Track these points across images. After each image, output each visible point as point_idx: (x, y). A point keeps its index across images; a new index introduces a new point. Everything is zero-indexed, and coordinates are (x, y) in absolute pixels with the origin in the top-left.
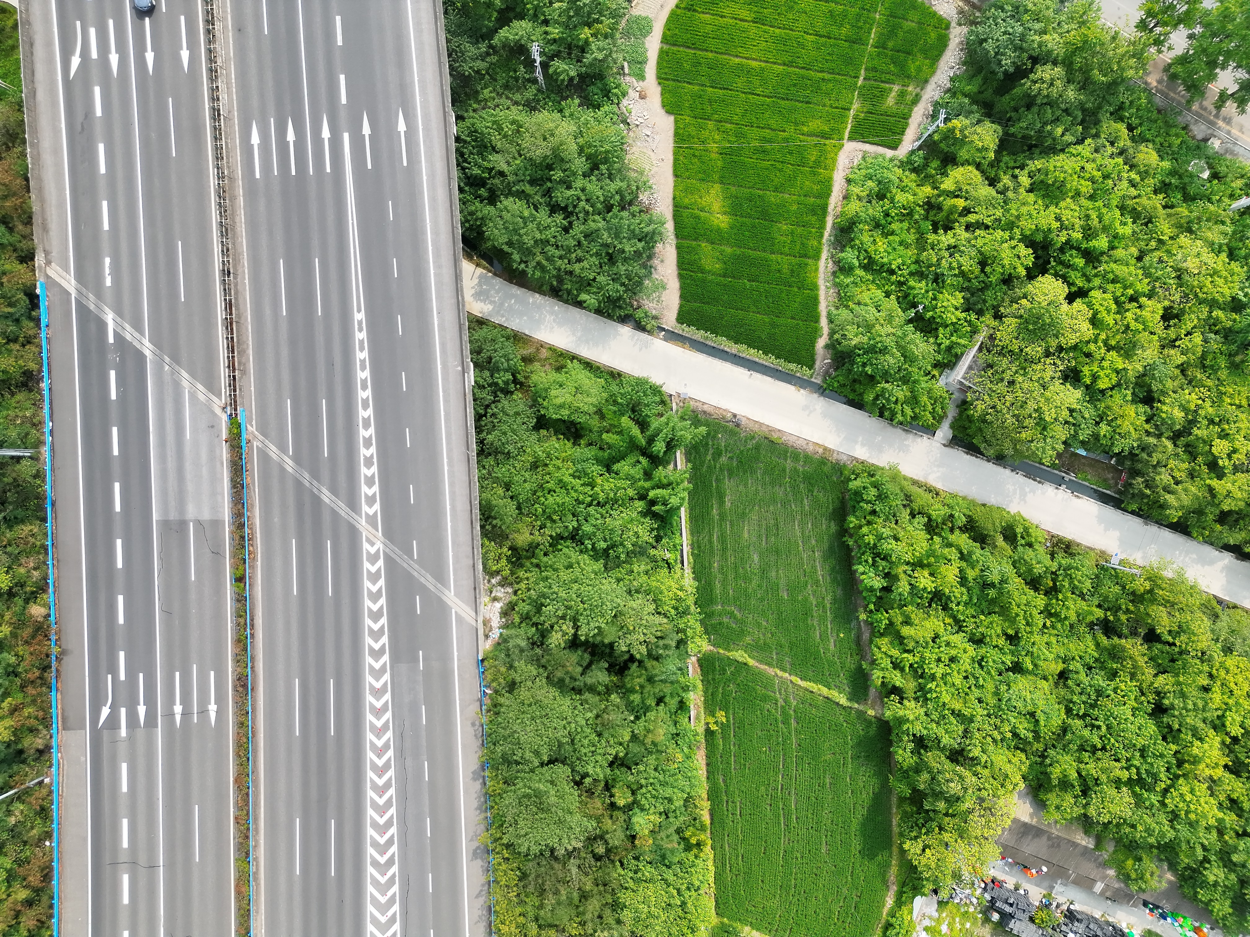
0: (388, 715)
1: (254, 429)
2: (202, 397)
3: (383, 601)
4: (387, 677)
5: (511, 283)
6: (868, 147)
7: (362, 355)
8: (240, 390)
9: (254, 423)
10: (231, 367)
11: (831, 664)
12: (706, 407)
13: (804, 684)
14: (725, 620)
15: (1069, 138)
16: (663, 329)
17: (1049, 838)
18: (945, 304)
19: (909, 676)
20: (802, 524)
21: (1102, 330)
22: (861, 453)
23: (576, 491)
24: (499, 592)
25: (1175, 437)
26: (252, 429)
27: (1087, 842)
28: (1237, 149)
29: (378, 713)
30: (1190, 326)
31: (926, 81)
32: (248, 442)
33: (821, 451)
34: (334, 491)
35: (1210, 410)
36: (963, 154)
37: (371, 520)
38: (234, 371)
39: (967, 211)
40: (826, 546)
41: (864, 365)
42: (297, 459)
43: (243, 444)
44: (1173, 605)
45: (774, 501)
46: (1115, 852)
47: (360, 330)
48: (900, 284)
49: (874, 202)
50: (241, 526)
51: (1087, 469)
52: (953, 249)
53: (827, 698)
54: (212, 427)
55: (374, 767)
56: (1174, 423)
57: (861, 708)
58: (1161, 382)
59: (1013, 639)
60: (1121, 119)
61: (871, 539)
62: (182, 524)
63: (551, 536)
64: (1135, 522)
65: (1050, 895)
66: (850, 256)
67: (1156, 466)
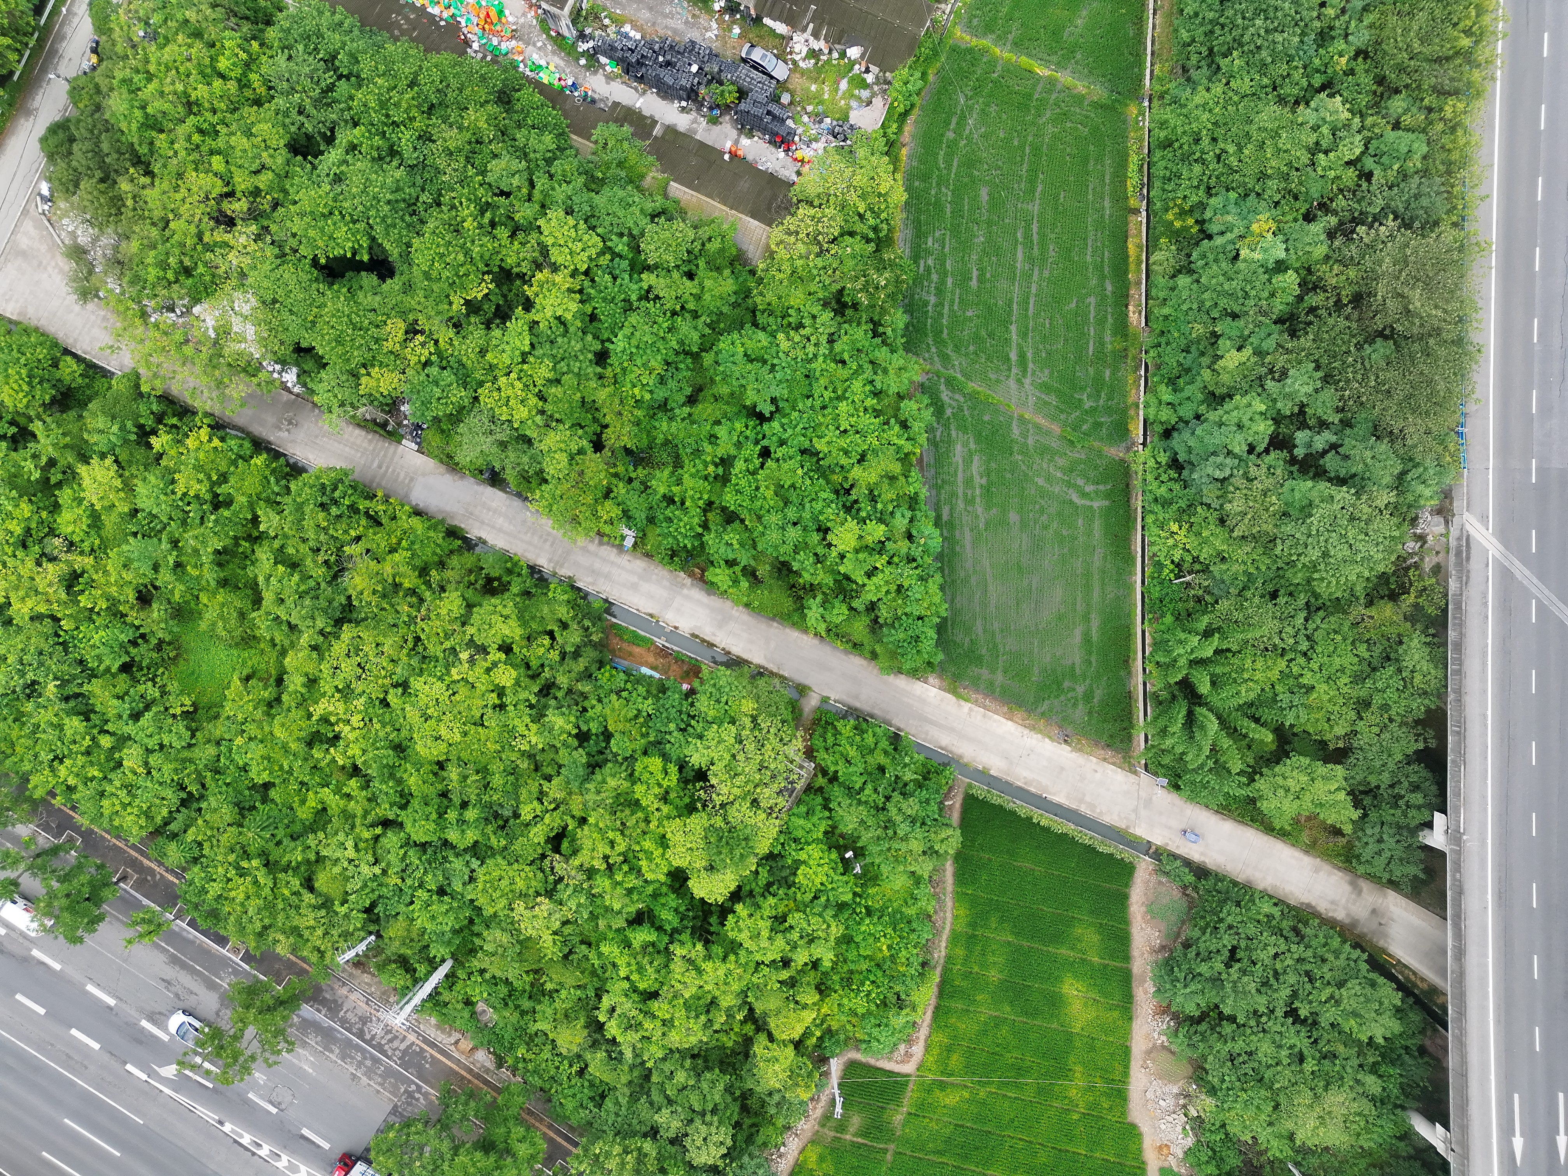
6: (888, 1065)
12: (1101, 754)
14: (1090, 487)
15: (667, 1067)
16: (1151, 855)
21: (653, 832)
25: (550, 688)
30: (537, 829)
31: (812, 1141)
33: (961, 692)
36: (790, 1054)
40: (963, 572)
56: (559, 707)
58: (575, 761)
64: (583, 583)
67: (576, 655)
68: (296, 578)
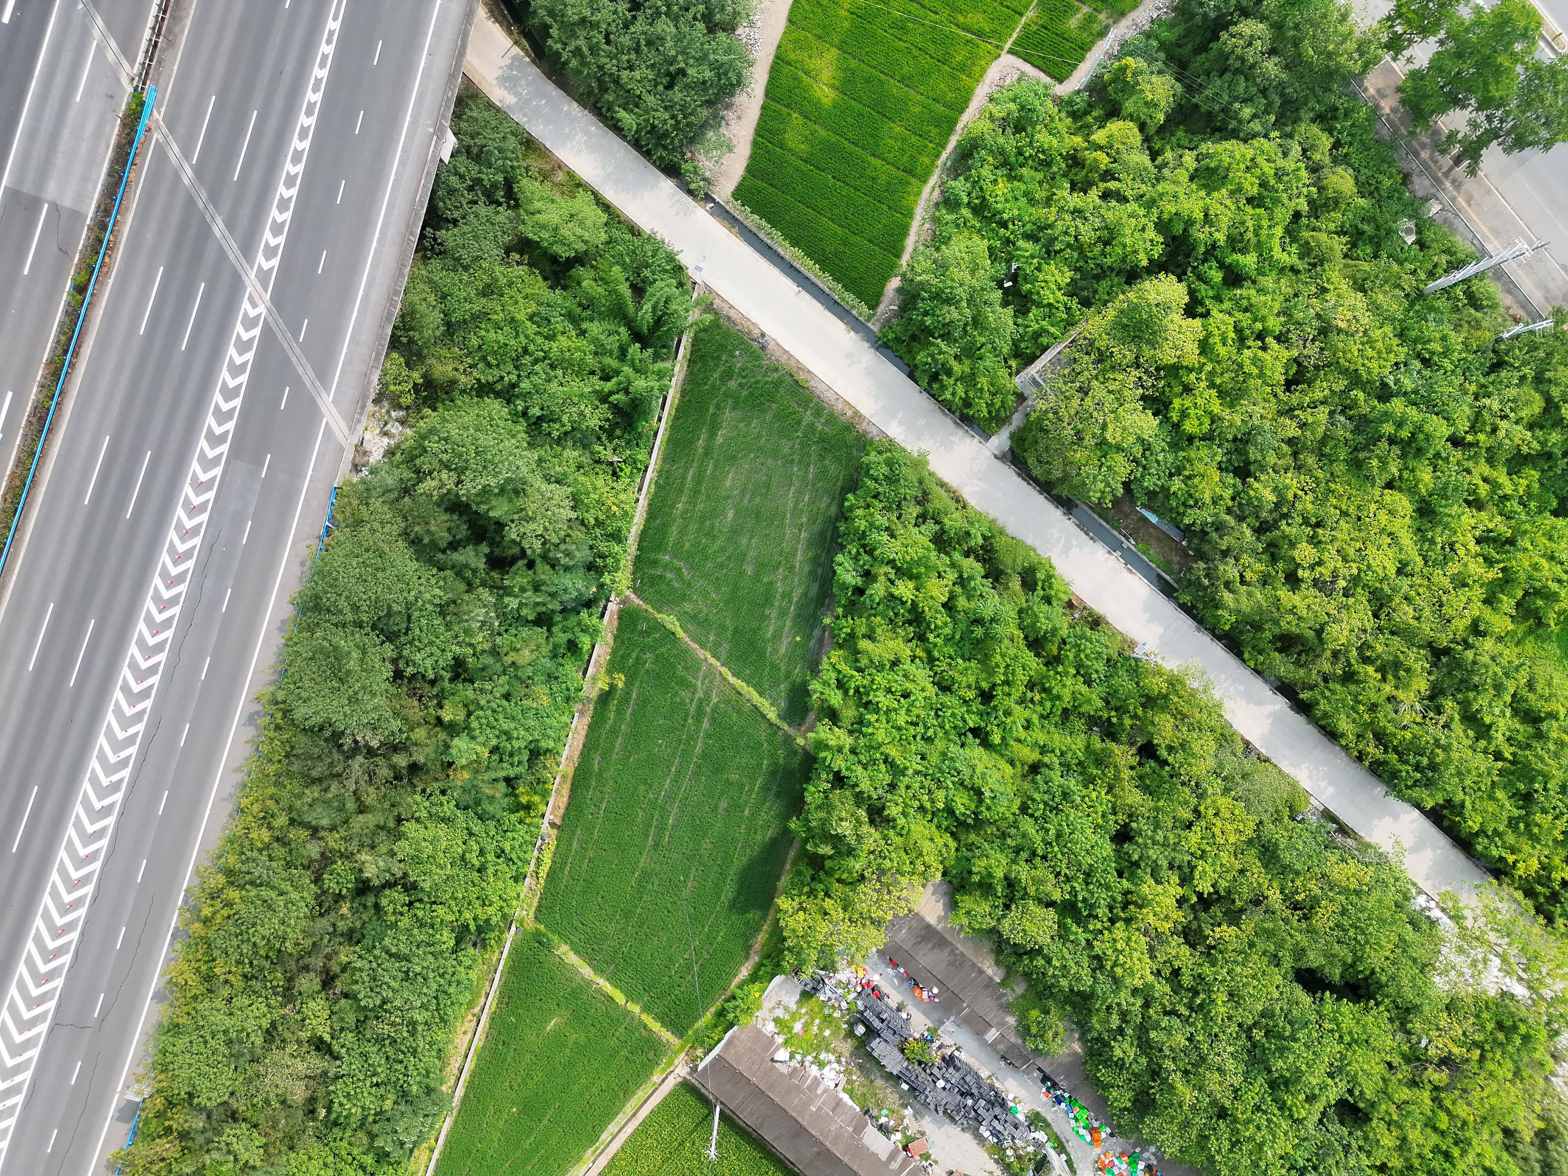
0: (204, 518)
1: (160, 118)
2: (110, 57)
3: (244, 378)
4: (218, 471)
5: (550, 78)
6: (1027, 68)
7: (320, 73)
8: (159, 62)
9: (163, 110)
10: (157, 31)
11: (774, 667)
12: (732, 313)
13: (733, 680)
14: (669, 576)
15: (1256, 126)
16: (713, 200)
17: (952, 952)
18: (1048, 277)
19: (851, 702)
20: (799, 493)
21: (1211, 361)
22: (896, 431)
23: (527, 337)
24: (395, 428)
25: (1261, 529)
26: (159, 116)
27: (992, 971)
28: (1457, 222)
29: (193, 511)
30: (1318, 395)
31: (1123, 14)
32: (149, 130)
33: (850, 413)
34: (230, 225)
35: (1310, 506)
36: (1129, 106)
37: (263, 276)
38: (158, 36)
39: (1108, 175)
40: (816, 528)
41: (926, 313)
42: (199, 171)
43: (141, 128)
44: (1184, 716)
45: (775, 453)
46: (1023, 996)
47: (329, 42)
48: (1008, 241)
49: (1009, 130)
50: (103, 227)
51: (1153, 542)
52: (1077, 212)
53: (755, 706)
54: (111, 97)
55: (165, 574)
56: (1259, 507)
57: (791, 731)
58: (1262, 451)
59: (986, 697)
60: (1330, 131)
61: (862, 525)
62: (35, 203)
63: (478, 380)
64: (1185, 622)
65: (936, 1030)
66: (960, 186)
67: (1225, 553)
68: (1475, 707)
